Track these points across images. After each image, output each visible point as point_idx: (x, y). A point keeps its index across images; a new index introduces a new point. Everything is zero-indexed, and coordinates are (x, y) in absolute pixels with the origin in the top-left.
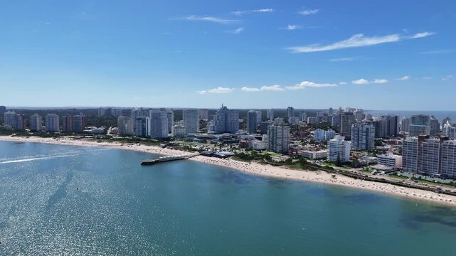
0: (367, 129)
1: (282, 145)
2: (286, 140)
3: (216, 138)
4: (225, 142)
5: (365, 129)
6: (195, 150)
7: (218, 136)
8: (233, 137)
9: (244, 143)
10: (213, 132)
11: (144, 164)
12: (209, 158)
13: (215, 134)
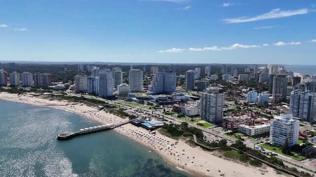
0: (310, 97)
1: (216, 114)
2: (219, 109)
3: (153, 99)
4: (161, 104)
5: (307, 97)
6: (127, 115)
7: (155, 97)
8: (169, 98)
9: (177, 107)
10: (152, 92)
11: (60, 139)
12: (136, 128)
13: (153, 94)
